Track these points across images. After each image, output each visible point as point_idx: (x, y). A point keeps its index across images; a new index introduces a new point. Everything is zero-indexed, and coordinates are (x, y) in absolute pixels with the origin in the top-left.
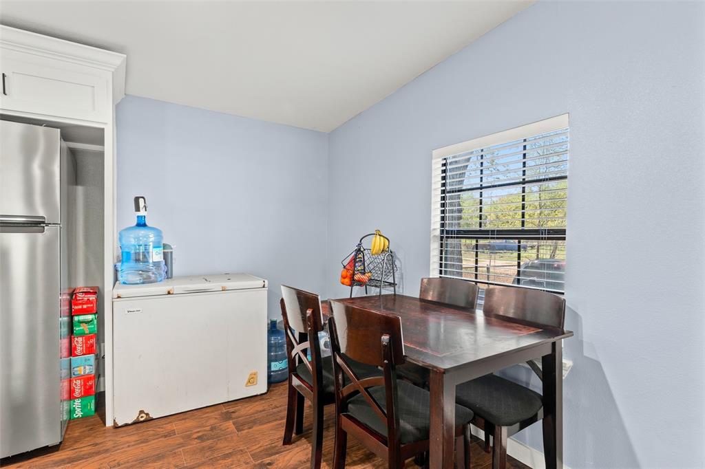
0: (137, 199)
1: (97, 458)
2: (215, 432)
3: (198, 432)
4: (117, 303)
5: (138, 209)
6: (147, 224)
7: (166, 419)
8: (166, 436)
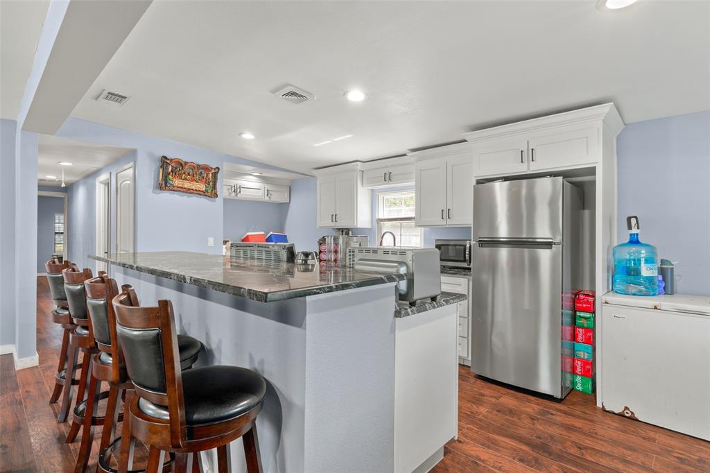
0: (629, 219)
1: (583, 421)
2: (702, 464)
3: (682, 454)
4: (606, 307)
5: (630, 228)
6: (640, 241)
7: (652, 427)
8: (644, 438)
